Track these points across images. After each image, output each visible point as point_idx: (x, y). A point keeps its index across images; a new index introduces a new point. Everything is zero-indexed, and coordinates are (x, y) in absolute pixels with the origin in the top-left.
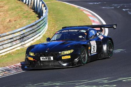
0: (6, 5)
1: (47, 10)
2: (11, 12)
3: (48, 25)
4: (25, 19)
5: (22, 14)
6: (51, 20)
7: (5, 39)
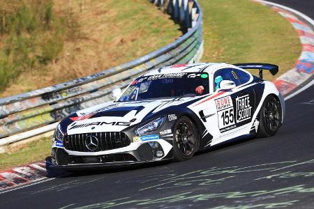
0: (111, 8)
1: (201, 13)
2: (123, 22)
3: (204, 45)
4: (153, 36)
5: (147, 24)
6: (209, 36)
7: (114, 81)
